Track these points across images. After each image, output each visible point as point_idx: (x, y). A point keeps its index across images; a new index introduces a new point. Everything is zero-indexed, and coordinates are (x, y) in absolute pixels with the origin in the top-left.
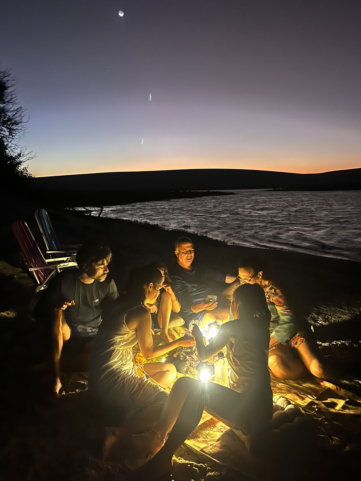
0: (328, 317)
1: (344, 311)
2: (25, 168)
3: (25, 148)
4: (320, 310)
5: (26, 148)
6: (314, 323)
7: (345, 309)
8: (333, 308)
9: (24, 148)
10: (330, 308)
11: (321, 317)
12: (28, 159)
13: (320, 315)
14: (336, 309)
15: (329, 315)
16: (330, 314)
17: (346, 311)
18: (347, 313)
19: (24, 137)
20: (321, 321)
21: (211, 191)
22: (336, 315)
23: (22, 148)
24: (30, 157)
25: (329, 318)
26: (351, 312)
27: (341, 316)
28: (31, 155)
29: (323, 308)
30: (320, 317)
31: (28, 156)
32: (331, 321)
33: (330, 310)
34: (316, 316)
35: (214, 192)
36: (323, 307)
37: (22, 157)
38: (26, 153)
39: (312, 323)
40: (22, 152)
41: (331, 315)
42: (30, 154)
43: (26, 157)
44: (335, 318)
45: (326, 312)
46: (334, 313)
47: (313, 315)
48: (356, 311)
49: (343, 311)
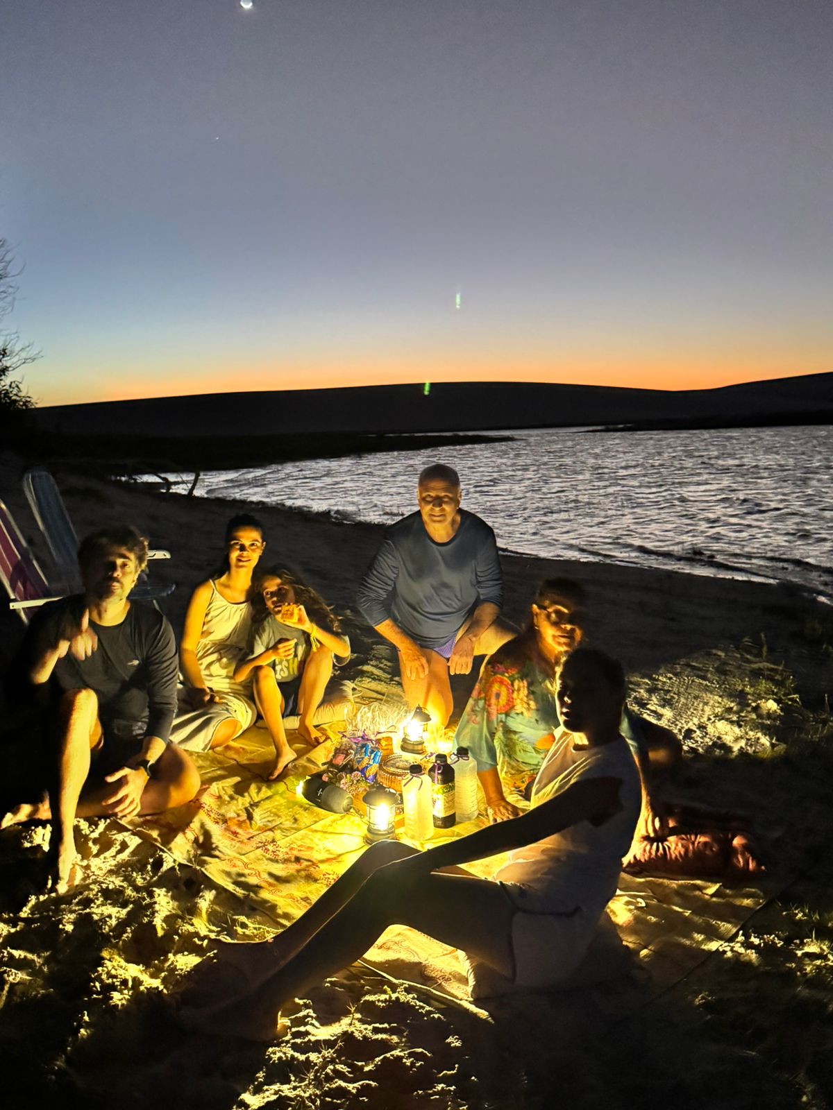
0: (672, 697)
1: (709, 684)
2: (14, 382)
3: (16, 335)
4: (656, 683)
5: (18, 337)
6: (639, 710)
7: (713, 679)
8: (686, 678)
9: (13, 336)
10: (679, 679)
11: (656, 698)
12: (23, 361)
13: (655, 693)
14: (693, 681)
15: (675, 693)
16: (678, 691)
17: (714, 684)
18: (716, 687)
19: (12, 310)
20: (656, 704)
21: (461, 434)
22: (689, 694)
23: (8, 337)
24: (27, 357)
25: (674, 698)
26: (723, 686)
27: (701, 695)
28: (30, 353)
29: (665, 680)
30: (654, 698)
31: (23, 355)
32: (677, 704)
33: (680, 683)
34: (645, 695)
35: (468, 436)
36: (666, 677)
37: (9, 358)
38: (17, 349)
39: (634, 708)
40: (10, 345)
41: (679, 694)
42: (28, 349)
43: (17, 357)
44: (687, 699)
45: (669, 686)
46: (687, 689)
47: (640, 692)
48: (735, 685)
49: (706, 685)
